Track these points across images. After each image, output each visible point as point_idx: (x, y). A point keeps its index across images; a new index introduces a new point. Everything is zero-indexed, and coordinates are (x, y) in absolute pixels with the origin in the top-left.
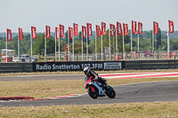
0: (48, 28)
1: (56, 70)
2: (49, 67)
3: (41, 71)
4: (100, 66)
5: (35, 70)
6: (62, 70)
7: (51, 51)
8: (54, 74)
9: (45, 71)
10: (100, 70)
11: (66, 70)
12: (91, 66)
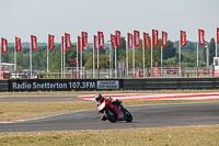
0: (51, 38)
1: (36, 90)
2: (29, 86)
3: (17, 90)
4: (92, 85)
5: (10, 89)
6: (44, 90)
8: (32, 94)
9: (22, 90)
10: (92, 89)
11: (49, 90)
12: (81, 85)
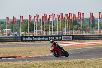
0: (30, 17)
1: (34, 41)
2: (31, 39)
3: (26, 41)
5: (22, 41)
6: (38, 41)
7: (32, 30)
8: (33, 43)
9: (28, 41)
11: (40, 41)
12: (55, 38)
